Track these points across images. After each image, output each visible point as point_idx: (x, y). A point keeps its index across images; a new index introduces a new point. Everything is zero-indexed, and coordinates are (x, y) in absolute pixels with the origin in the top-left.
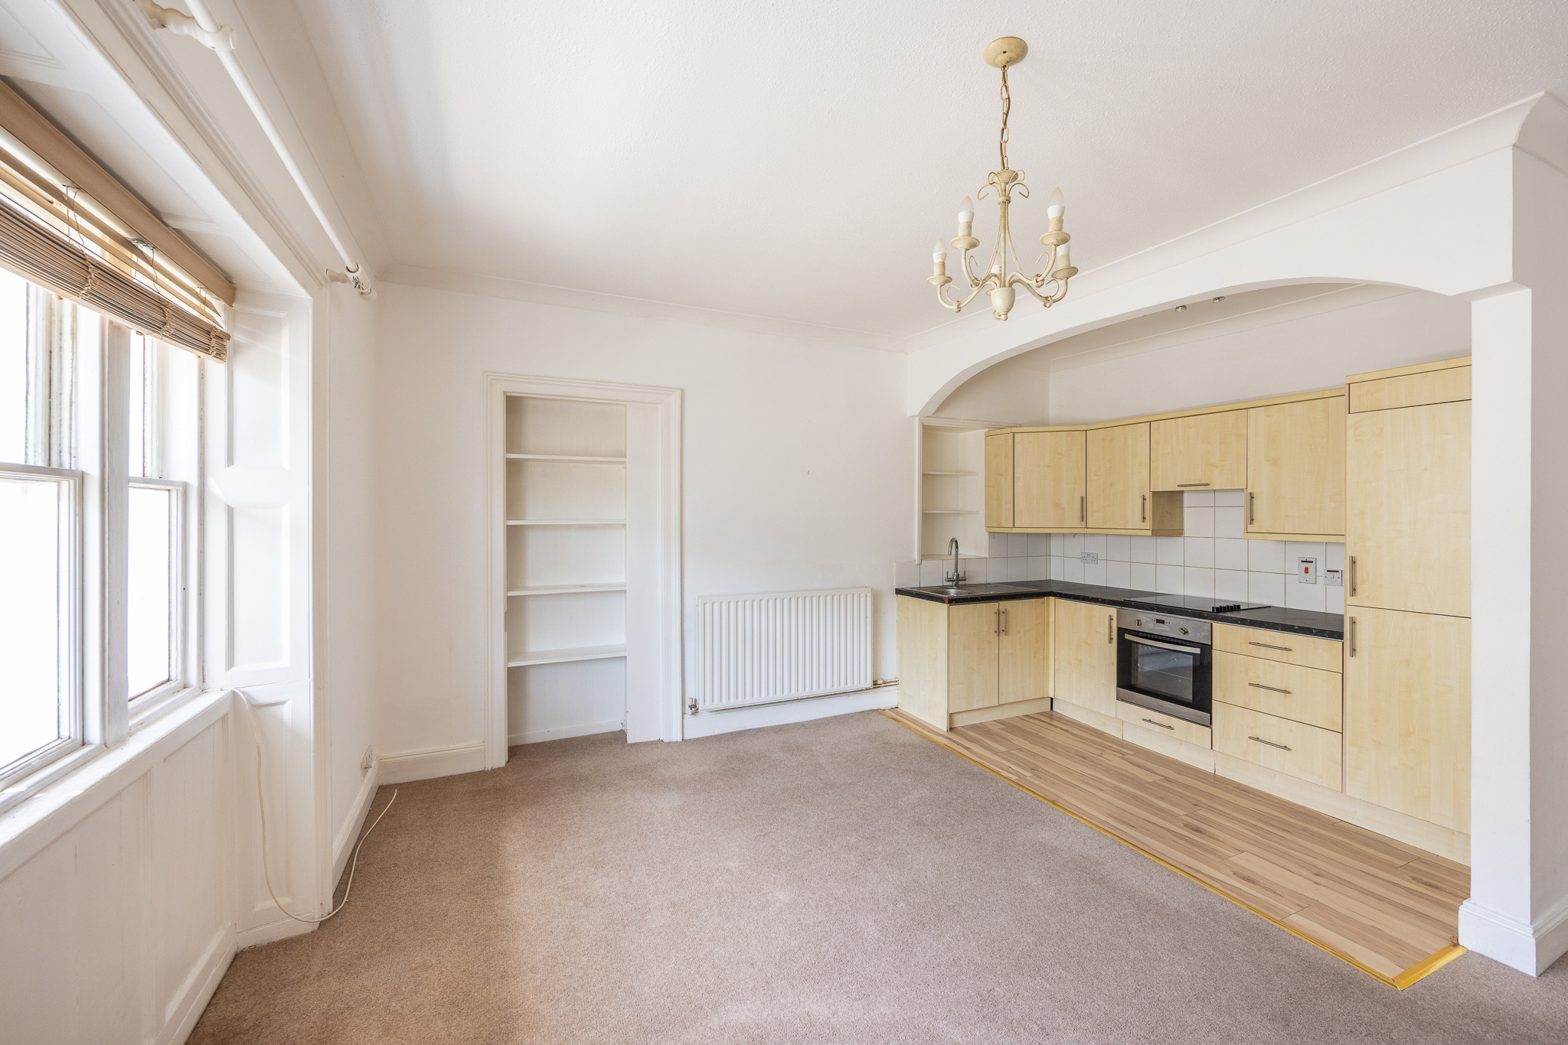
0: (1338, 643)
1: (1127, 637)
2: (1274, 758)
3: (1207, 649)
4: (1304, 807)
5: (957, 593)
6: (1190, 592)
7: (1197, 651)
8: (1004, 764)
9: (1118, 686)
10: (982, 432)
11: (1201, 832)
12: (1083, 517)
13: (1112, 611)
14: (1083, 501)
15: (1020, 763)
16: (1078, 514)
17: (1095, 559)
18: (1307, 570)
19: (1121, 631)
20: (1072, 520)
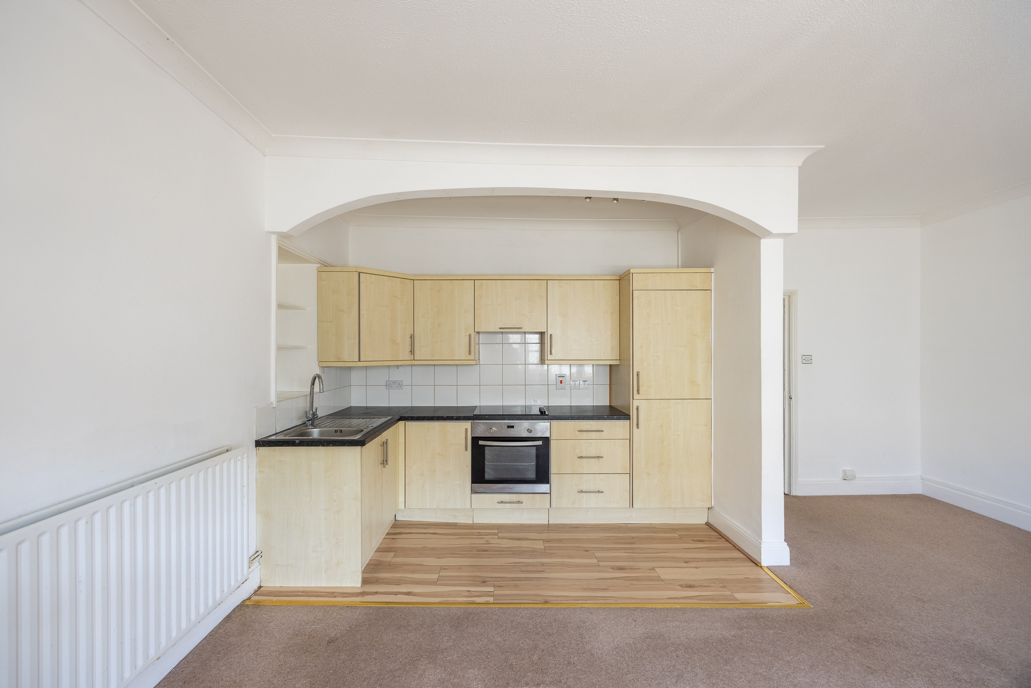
0: (627, 422)
1: (481, 443)
2: (592, 501)
3: (546, 440)
4: (606, 524)
5: (321, 433)
6: (484, 403)
7: (540, 443)
8: (462, 591)
9: (472, 483)
10: (314, 267)
11: (624, 569)
12: (412, 352)
13: (467, 425)
14: (412, 337)
15: (465, 582)
16: (408, 348)
17: (399, 385)
18: (561, 382)
19: (475, 440)
20: (405, 354)
